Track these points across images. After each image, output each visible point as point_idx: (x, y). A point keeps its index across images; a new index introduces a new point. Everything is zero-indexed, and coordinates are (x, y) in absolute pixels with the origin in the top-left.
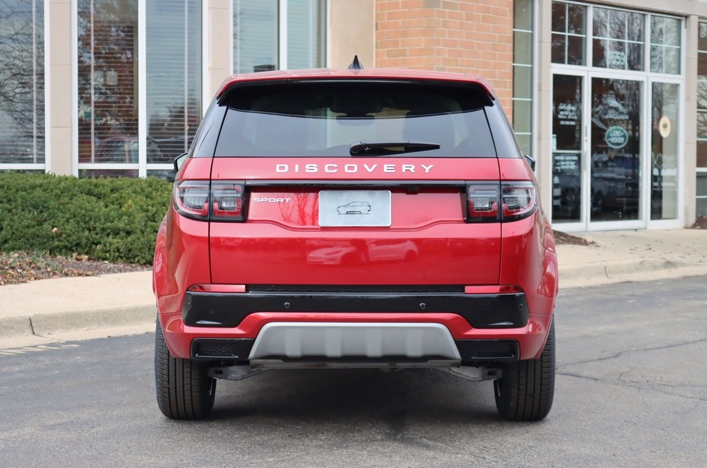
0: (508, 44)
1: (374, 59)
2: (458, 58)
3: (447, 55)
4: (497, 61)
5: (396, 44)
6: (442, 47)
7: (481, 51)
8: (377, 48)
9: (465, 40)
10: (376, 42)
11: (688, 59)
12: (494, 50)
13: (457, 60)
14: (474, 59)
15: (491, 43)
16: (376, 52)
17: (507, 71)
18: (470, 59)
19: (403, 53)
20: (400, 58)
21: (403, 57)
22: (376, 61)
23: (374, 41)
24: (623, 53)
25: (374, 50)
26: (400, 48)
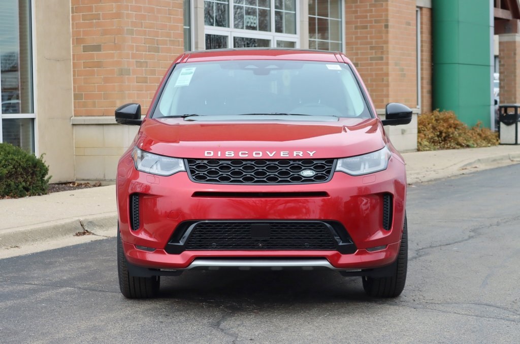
0: (179, 10)
1: (71, 22)
2: (143, 21)
3: (134, 18)
4: (172, 24)
5: (90, 9)
6: (130, 12)
7: (160, 15)
8: (72, 12)
9: (147, 6)
10: (72, 8)
11: (302, 22)
12: (169, 14)
13: (142, 23)
14: (155, 22)
15: (167, 8)
16: (72, 16)
17: (179, 32)
18: (152, 22)
19: (97, 17)
20: (94, 21)
21: (97, 21)
22: (73, 24)
23: (71, 6)
24: (255, 17)
25: (71, 14)
26: (94, 13)
